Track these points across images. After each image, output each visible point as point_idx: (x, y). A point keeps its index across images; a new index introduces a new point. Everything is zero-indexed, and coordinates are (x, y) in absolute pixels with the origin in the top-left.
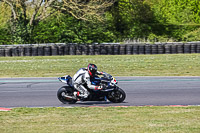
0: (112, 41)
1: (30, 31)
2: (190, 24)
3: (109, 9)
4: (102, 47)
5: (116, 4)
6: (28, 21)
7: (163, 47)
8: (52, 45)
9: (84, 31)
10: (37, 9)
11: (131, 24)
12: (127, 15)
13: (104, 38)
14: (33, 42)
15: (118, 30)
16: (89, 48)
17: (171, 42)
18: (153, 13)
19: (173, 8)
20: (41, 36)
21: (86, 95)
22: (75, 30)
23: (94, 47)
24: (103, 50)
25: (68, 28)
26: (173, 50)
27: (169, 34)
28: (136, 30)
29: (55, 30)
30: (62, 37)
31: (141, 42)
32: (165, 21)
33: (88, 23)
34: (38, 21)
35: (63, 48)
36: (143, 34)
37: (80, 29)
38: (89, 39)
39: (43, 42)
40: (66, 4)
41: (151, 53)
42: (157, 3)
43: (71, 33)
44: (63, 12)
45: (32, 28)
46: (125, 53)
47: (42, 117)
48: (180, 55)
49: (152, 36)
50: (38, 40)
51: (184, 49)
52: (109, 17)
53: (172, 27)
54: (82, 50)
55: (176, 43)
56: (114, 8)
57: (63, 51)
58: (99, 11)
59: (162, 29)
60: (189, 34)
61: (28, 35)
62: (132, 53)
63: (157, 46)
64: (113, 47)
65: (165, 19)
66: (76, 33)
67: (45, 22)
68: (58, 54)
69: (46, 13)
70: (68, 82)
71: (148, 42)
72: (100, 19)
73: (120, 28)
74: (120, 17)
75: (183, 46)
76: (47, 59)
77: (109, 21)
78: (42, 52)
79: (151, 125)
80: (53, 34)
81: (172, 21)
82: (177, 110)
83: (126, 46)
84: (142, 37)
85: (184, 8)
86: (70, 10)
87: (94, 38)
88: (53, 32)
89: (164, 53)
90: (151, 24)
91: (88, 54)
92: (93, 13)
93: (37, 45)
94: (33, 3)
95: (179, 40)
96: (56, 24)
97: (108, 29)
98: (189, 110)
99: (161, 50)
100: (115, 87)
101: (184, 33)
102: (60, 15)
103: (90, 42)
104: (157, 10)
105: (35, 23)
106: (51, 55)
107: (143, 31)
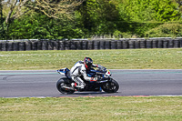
0: (80, 37)
1: (6, 28)
2: (152, 22)
3: (78, 8)
4: (72, 43)
5: (84, 3)
6: (4, 19)
7: (127, 43)
8: (26, 41)
9: (56, 28)
10: (12, 8)
11: (98, 22)
12: (95, 13)
13: (74, 35)
14: (9, 38)
15: (86, 27)
16: (59, 44)
17: (134, 38)
18: (118, 11)
19: (136, 7)
20: (17, 32)
21: (82, 86)
22: (47, 28)
23: (65, 43)
24: (73, 46)
25: (40, 26)
26: (136, 45)
27: (133, 31)
28: (103, 27)
29: (29, 28)
30: (36, 34)
31: (107, 38)
32: (129, 19)
33: (59, 21)
34: (13, 19)
35: (36, 43)
36: (109, 31)
37: (52, 26)
38: (59, 35)
39: (17, 38)
40: (39, 4)
41: (116, 48)
42: (121, 2)
43: (44, 30)
44: (36, 10)
45: (8, 25)
46: (93, 48)
47: (17, 106)
48: (142, 50)
49: (117, 32)
50: (14, 36)
51: (146, 45)
52: (78, 15)
53: (135, 24)
54: (53, 45)
55: (139, 39)
56: (82, 8)
57: (36, 47)
58: (69, 10)
59: (126, 26)
60: (150, 31)
61: (4, 32)
62: (99, 48)
63: (122, 42)
64: (81, 43)
65: (129, 17)
66: (48, 30)
67: (19, 20)
68: (32, 49)
69: (20, 11)
70: (66, 74)
71: (114, 38)
72: (70, 17)
73: (88, 25)
74: (88, 16)
75: (145, 42)
76: (21, 54)
77: (78, 19)
78: (17, 47)
79: (116, 114)
80: (27, 31)
81: (136, 19)
82: (140, 100)
83: (93, 42)
84: (108, 34)
85: (146, 7)
86: (43, 9)
87: (64, 35)
88: (27, 29)
89: (128, 48)
90: (116, 22)
91: (58, 49)
92: (63, 12)
93: (12, 41)
94: (8, 2)
95: (142, 37)
96: (29, 22)
97: (77, 26)
98: (151, 100)
99: (125, 45)
100: (109, 78)
101: (147, 30)
102: (33, 13)
103: (60, 38)
104: (122, 9)
105: (11, 21)
106: (25, 50)
107: (109, 28)
